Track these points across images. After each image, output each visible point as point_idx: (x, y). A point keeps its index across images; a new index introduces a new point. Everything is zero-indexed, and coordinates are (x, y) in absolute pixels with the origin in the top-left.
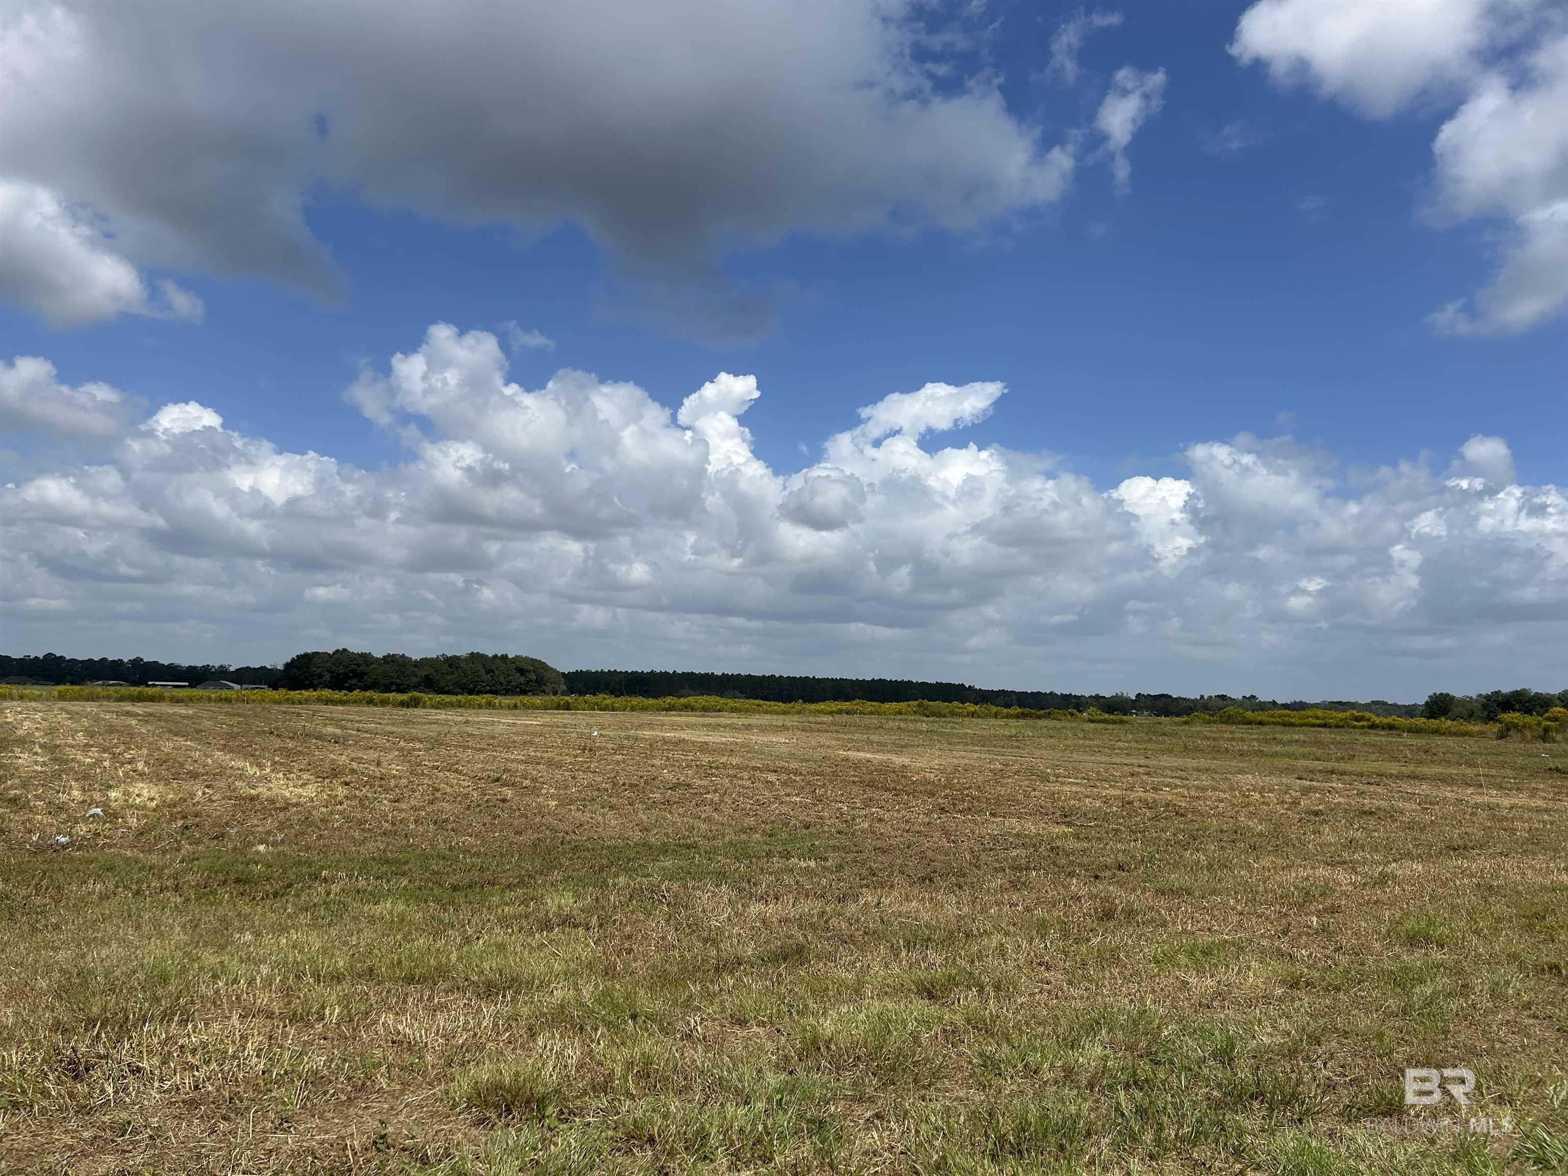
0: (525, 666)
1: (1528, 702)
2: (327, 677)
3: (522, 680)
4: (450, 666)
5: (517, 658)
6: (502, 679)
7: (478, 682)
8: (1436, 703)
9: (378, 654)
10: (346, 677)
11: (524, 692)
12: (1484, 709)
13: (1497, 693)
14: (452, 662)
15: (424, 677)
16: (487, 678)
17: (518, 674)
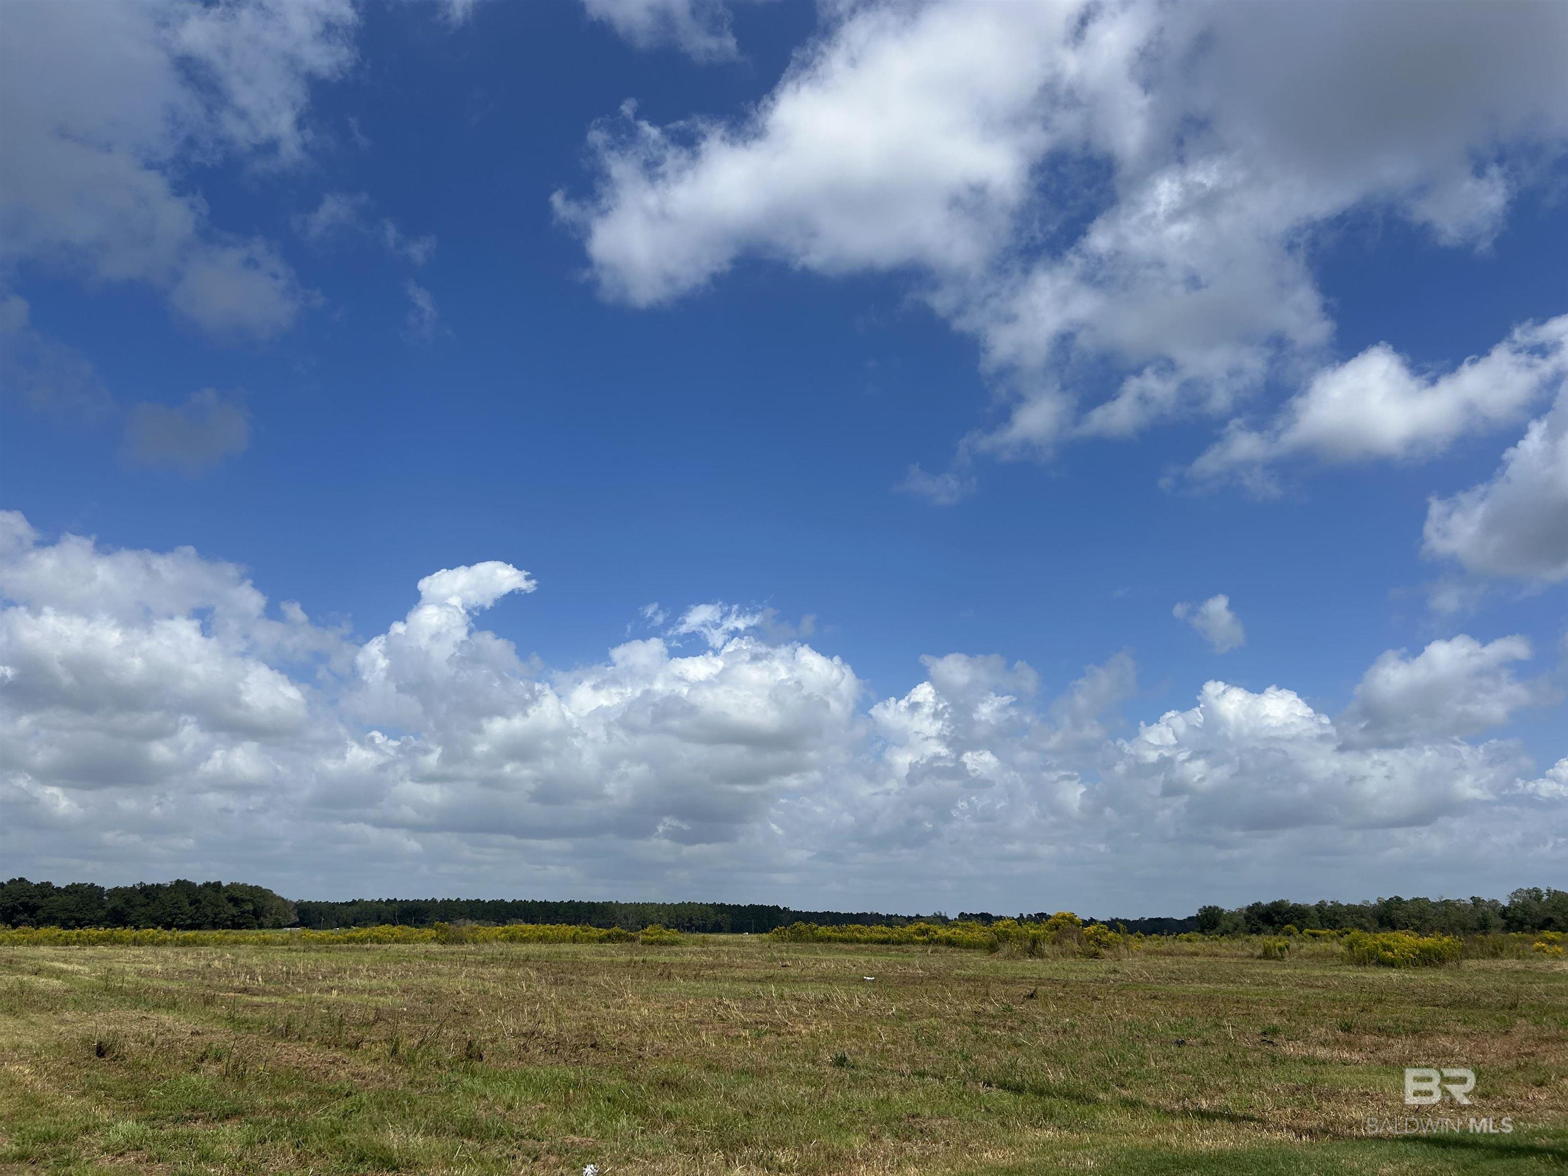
0: (238, 894)
1: (1287, 913)
3: (234, 911)
4: (147, 896)
5: (233, 886)
6: (208, 910)
7: (176, 914)
8: (1206, 916)
9: (61, 882)
10: (15, 910)
11: (237, 926)
12: (1247, 923)
13: (1258, 905)
14: (149, 893)
15: (114, 909)
16: (189, 909)
17: (230, 905)
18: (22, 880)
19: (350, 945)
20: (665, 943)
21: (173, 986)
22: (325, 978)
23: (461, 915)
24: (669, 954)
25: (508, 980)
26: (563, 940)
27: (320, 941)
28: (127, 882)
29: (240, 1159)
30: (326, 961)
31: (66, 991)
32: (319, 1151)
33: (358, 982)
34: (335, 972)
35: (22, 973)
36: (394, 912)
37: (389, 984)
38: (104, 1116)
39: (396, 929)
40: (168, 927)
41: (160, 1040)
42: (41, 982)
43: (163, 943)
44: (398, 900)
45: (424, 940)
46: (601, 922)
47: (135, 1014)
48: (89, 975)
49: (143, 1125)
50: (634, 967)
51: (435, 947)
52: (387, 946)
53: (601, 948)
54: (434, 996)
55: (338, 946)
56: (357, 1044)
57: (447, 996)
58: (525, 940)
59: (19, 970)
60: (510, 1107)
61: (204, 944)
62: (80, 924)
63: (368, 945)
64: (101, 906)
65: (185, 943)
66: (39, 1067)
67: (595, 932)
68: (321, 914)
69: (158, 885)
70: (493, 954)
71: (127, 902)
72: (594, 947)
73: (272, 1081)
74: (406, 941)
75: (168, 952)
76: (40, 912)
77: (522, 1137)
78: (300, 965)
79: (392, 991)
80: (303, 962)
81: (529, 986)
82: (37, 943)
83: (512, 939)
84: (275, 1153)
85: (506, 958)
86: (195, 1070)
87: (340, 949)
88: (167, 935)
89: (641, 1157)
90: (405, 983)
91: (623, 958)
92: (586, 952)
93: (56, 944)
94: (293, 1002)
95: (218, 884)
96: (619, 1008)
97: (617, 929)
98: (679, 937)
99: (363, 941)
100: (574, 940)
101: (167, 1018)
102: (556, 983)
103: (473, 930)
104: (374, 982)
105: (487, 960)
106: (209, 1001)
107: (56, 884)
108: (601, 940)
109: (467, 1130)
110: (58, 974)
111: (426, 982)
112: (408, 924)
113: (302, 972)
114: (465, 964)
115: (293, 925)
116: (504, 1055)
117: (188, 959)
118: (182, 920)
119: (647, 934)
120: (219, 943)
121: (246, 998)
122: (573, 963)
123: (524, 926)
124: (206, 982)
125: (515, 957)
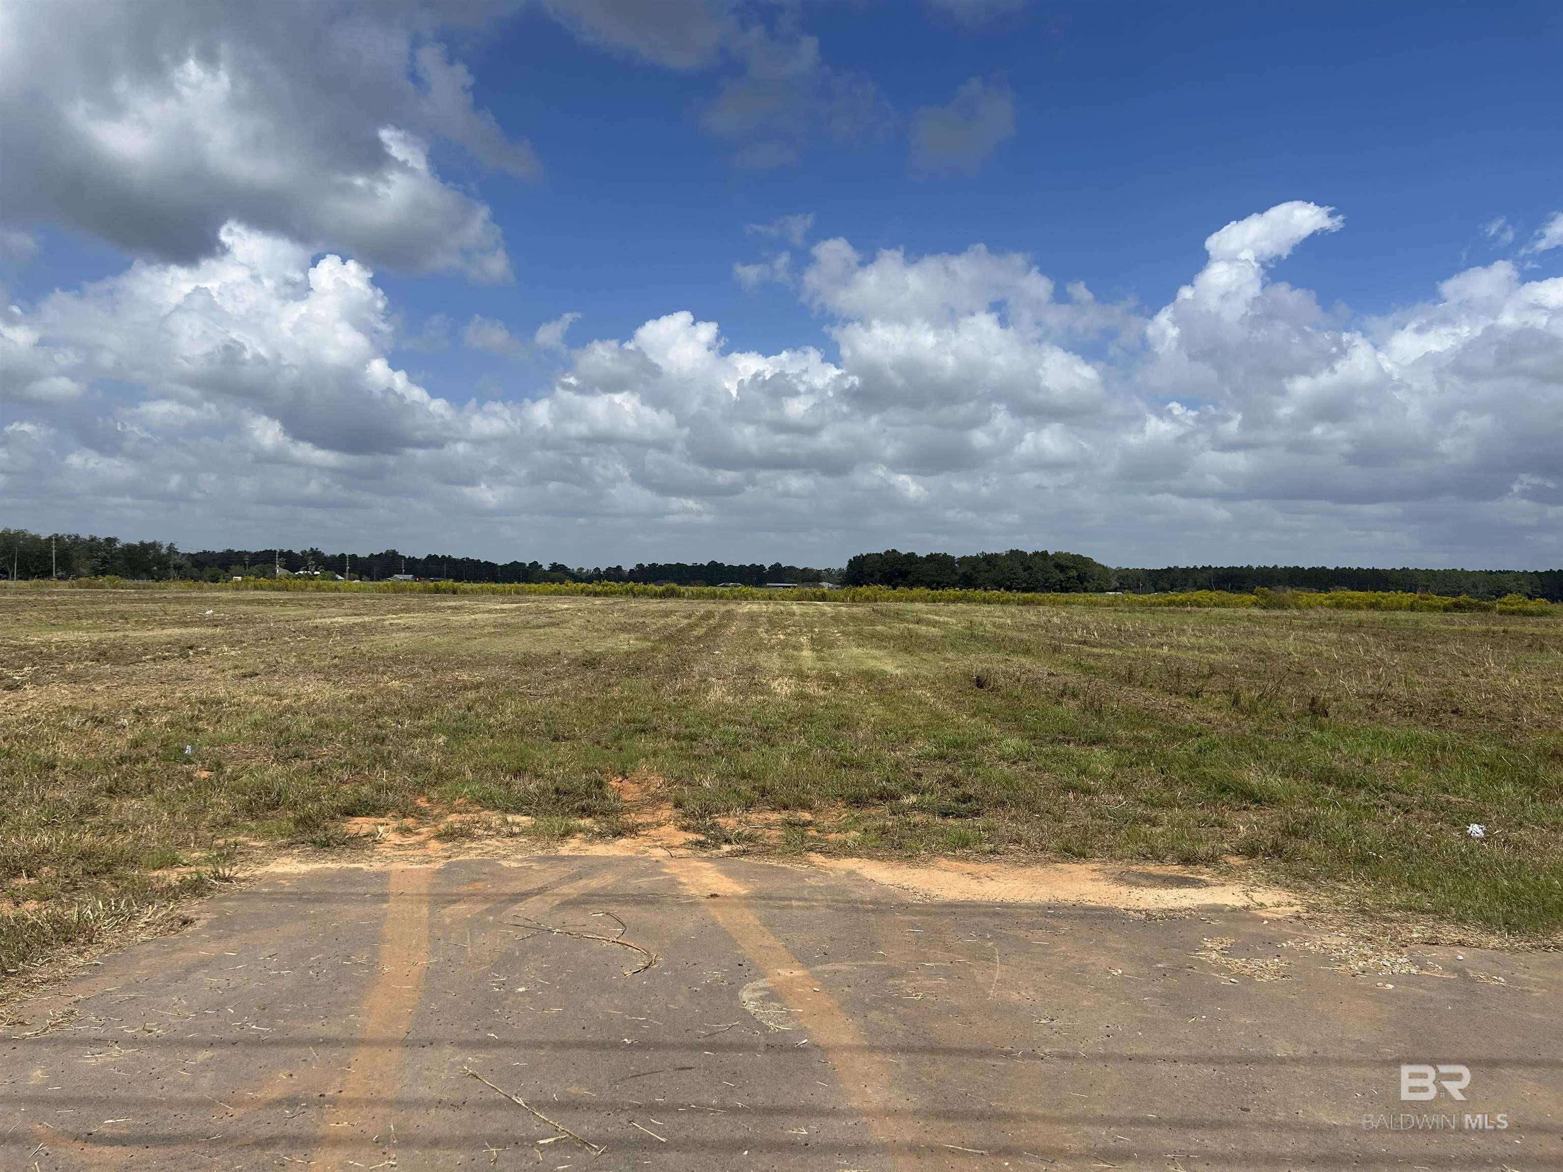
0: (1063, 562)
2: (878, 576)
3: (1061, 577)
4: (989, 563)
6: (1039, 576)
7: (1014, 579)
9: (922, 553)
10: (893, 575)
11: (1065, 589)
14: (990, 560)
15: (964, 574)
16: (1024, 575)
17: (1057, 571)
18: (894, 551)
19: (1172, 608)
20: (1531, 614)
21: (1025, 636)
22: (1153, 635)
23: (1279, 582)
24: (1538, 625)
25: (1344, 645)
26: (1399, 608)
27: (1142, 604)
28: (972, 553)
29: (1113, 777)
30: (1151, 622)
31: (943, 637)
32: (1183, 778)
33: (1184, 640)
34: (1162, 631)
35: (908, 622)
36: (1210, 578)
37: (1217, 642)
38: (996, 732)
39: (1213, 594)
40: (1009, 589)
41: (1024, 677)
42: (923, 629)
43: (1007, 602)
44: (1213, 567)
45: (1243, 604)
46: (1442, 590)
47: (998, 656)
48: (956, 625)
49: (1027, 741)
50: (1493, 637)
51: (1256, 612)
52: (1207, 610)
53: (1448, 616)
54: (1265, 656)
55: (1160, 608)
56: (1197, 693)
57: (1278, 656)
58: (1357, 607)
59: (905, 620)
60: (1368, 762)
61: (1040, 604)
62: (940, 585)
63: (1189, 608)
64: (954, 572)
65: (1025, 603)
66: (937, 693)
67: (1437, 600)
68: (1139, 580)
69: (996, 554)
70: (1320, 619)
71: (974, 568)
72: (1438, 616)
73: (1127, 717)
74: (1223, 605)
75: (1013, 609)
76: (910, 576)
77: (1388, 790)
78: (1129, 624)
79: (1220, 650)
80: (1132, 622)
81: (1367, 651)
82: (913, 600)
83: (1339, 605)
84: (1143, 775)
85: (1336, 624)
86: (1058, 703)
87: (1162, 611)
88: (1009, 595)
89: (1536, 824)
90: (1234, 641)
91: (1477, 627)
92: (1431, 620)
93: (926, 601)
94: (1130, 655)
95: (1045, 554)
96: (1481, 676)
97: (1463, 598)
98: (1551, 607)
99: (1183, 604)
100: (1412, 608)
101: (1026, 661)
102: (1397, 649)
103: (1294, 596)
104: (1202, 641)
105: (1315, 625)
106: (1056, 649)
107: (919, 554)
108: (1446, 609)
109: (1326, 776)
110: (934, 624)
111: (1255, 642)
112: (1227, 591)
113: (1131, 630)
114: (1292, 627)
115: (1115, 590)
116: (1353, 714)
117: (1031, 615)
118: (1018, 584)
119: (1505, 604)
120: (1054, 603)
121: (1086, 648)
122: (1416, 630)
123: (1350, 593)
124: (1050, 635)
125: (1346, 624)
